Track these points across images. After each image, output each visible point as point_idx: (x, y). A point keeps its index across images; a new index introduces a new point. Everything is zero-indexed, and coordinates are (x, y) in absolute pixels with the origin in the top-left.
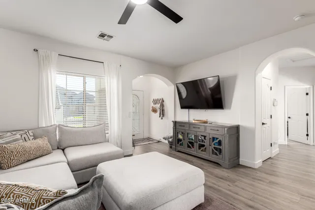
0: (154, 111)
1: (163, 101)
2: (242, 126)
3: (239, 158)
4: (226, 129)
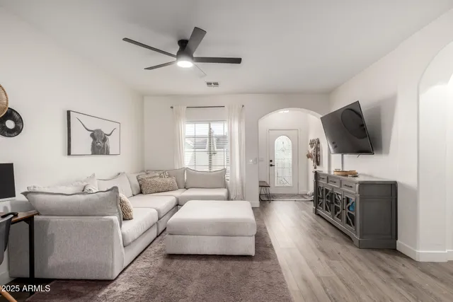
0: (309, 156)
1: (319, 143)
2: (402, 184)
3: (396, 239)
4: (357, 185)
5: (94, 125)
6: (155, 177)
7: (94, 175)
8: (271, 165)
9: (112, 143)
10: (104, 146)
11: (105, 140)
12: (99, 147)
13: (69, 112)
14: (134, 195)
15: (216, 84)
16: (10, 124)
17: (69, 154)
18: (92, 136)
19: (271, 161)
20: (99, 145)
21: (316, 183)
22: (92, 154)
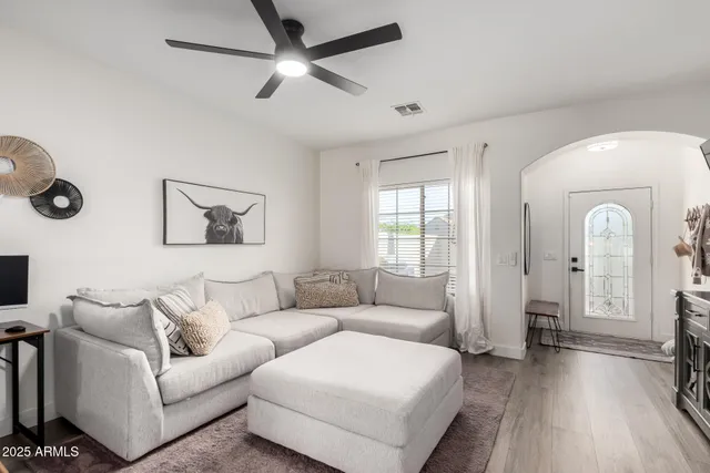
0: (681, 251)
5: (213, 200)
6: (323, 281)
7: (201, 275)
8: (575, 269)
9: (247, 226)
10: (231, 232)
11: (233, 221)
12: (222, 233)
13: (164, 181)
14: (281, 309)
15: (414, 108)
16: (61, 202)
17: (165, 243)
18: (207, 215)
19: (575, 260)
20: (222, 229)
21: (682, 324)
22: (208, 243)
